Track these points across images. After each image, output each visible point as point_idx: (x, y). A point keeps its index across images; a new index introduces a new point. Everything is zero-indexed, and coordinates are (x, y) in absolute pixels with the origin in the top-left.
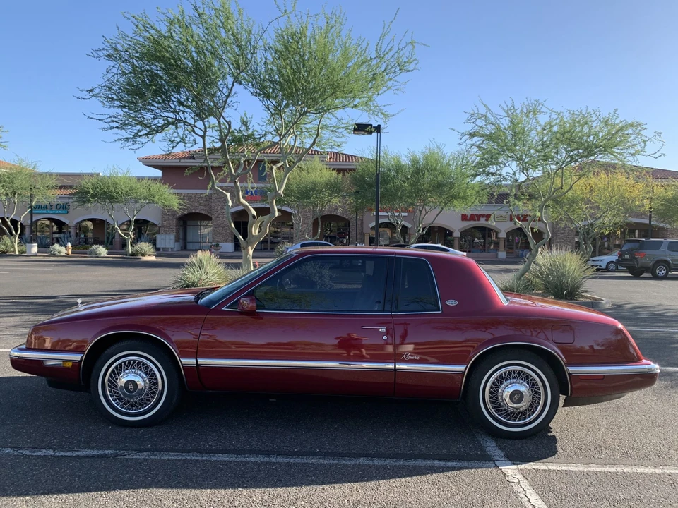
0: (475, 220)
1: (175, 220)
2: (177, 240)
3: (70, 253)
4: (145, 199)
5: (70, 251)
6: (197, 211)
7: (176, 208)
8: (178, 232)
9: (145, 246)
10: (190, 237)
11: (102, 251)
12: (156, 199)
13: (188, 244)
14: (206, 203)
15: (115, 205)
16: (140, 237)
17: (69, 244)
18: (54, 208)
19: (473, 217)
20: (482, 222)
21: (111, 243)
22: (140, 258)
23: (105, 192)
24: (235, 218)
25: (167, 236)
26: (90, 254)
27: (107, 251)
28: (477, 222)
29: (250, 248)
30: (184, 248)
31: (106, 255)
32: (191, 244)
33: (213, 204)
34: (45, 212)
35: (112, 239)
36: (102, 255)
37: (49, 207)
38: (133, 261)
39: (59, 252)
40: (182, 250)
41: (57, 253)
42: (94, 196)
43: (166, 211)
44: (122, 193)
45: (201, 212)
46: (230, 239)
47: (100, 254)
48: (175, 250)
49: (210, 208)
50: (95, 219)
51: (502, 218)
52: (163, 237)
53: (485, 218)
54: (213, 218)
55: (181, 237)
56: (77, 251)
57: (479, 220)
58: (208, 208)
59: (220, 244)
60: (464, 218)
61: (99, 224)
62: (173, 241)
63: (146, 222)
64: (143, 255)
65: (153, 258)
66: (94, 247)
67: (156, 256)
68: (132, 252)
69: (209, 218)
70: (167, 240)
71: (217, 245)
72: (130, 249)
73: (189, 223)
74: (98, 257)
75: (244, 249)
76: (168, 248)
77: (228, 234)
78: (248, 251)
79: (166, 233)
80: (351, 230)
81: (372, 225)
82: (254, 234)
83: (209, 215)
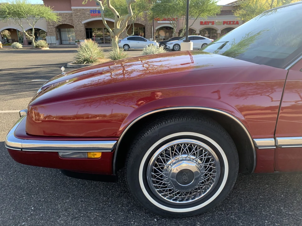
0: (206, 24)
1: (54, 28)
2: (57, 39)
4: (38, 15)
6: (66, 23)
7: (56, 21)
8: (57, 35)
9: (41, 42)
10: (63, 38)
11: (19, 45)
12: (44, 15)
13: (63, 41)
14: (70, 18)
15: (23, 20)
16: (37, 38)
19: (206, 23)
20: (210, 26)
21: (22, 42)
22: (41, 49)
23: (15, 12)
24: (86, 26)
25: (52, 37)
26: (13, 47)
27: (22, 45)
28: (207, 25)
29: (116, 37)
30: (61, 43)
31: (22, 48)
32: (64, 41)
33: (74, 19)
35: (22, 40)
36: (20, 48)
38: (38, 50)
40: (60, 44)
42: (9, 14)
43: (49, 22)
44: (25, 12)
45: (68, 23)
47: (18, 47)
48: (57, 44)
50: (11, 29)
51: (219, 23)
52: (49, 37)
53: (211, 23)
54: (74, 27)
55: (59, 38)
56: (4, 46)
57: (208, 24)
58: (71, 21)
59: (80, 41)
60: (201, 23)
61: (13, 31)
62: (55, 40)
63: (39, 30)
64: (42, 47)
65: (48, 49)
66: (15, 43)
67: (50, 47)
68: (36, 46)
69: (73, 27)
70: (53, 39)
71: (79, 41)
72: (35, 44)
73: (62, 30)
74: (18, 49)
75: (113, 37)
76: (53, 44)
77: (83, 35)
78: (115, 38)
79: (51, 35)
80: (146, 31)
81: (157, 28)
82: (118, 28)
83: (72, 25)
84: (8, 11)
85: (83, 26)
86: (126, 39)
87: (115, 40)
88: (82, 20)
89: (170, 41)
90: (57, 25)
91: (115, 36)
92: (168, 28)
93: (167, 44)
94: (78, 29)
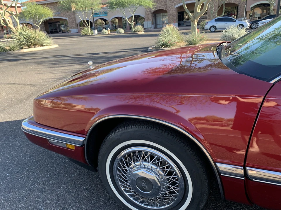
1: (151, 14)
2: (153, 24)
3: (110, 33)
4: (137, 4)
5: (109, 32)
6: (161, 9)
7: (151, 7)
8: (153, 20)
9: (139, 27)
10: (158, 22)
11: (122, 31)
12: (142, 4)
13: (157, 25)
14: (165, 4)
15: (126, 9)
16: (137, 23)
17: (109, 29)
18: (102, 14)
21: (126, 28)
22: (138, 33)
23: (120, 2)
24: (178, 10)
25: (148, 22)
26: (117, 33)
27: (124, 31)
29: (196, 20)
30: (156, 27)
31: (124, 33)
32: (158, 25)
33: (168, 4)
34: (99, 16)
35: (126, 26)
36: (122, 33)
37: (100, 13)
38: (135, 34)
39: (106, 33)
40: (155, 28)
41: (105, 33)
42: (116, 5)
43: (147, 9)
44: (127, 2)
45: (162, 9)
46: (176, 21)
47: (121, 32)
48: (152, 28)
49: (167, 6)
50: (118, 17)
52: (146, 22)
54: (168, 11)
55: (154, 22)
56: (112, 32)
58: (165, 6)
61: (120, 19)
62: (151, 24)
63: (139, 16)
64: (139, 31)
65: (143, 33)
66: (119, 29)
67: (144, 32)
68: (134, 31)
69: (166, 12)
70: (148, 24)
72: (133, 29)
73: (157, 15)
74: (121, 34)
75: (192, 21)
76: (149, 28)
77: (175, 19)
78: (195, 22)
79: (148, 21)
80: (239, 10)
81: (251, 7)
82: (198, 11)
83: (166, 10)
84: (115, 3)
85: (176, 10)
86: (214, 20)
87: (194, 24)
88: (175, 4)
89: (264, 19)
90: (153, 11)
91: (194, 20)
92: (266, 5)
93: (258, 23)
94: (171, 13)
